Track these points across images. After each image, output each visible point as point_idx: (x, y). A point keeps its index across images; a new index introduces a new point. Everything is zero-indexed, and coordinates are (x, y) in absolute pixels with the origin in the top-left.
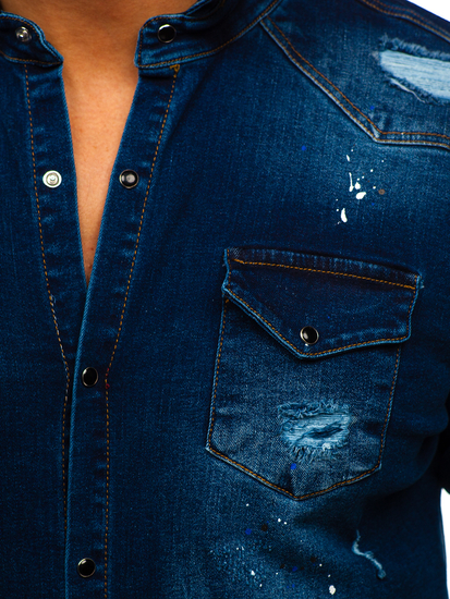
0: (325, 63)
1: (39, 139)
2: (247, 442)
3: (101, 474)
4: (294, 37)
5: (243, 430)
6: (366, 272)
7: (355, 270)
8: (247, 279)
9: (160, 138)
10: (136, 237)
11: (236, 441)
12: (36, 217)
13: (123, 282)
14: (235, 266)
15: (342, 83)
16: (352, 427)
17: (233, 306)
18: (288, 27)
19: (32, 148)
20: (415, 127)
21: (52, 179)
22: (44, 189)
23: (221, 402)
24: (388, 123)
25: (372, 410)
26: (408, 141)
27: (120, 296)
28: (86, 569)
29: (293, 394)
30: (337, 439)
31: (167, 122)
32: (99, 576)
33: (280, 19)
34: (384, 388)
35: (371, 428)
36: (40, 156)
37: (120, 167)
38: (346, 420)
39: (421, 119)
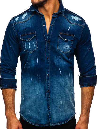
0: (67, 17)
1: (43, 22)
2: (61, 48)
3: (49, 49)
4: (64, 15)
5: (60, 47)
6: (70, 35)
7: (70, 34)
8: (61, 35)
9: (54, 22)
10: (52, 30)
11: (60, 48)
12: (43, 28)
13: (51, 34)
14: (60, 34)
15: (68, 19)
16: (69, 47)
17: (60, 37)
18: (64, 14)
19: (42, 23)
20: (74, 23)
21: (44, 25)
22: (44, 26)
23: (59, 44)
24: (72, 22)
25: (71, 46)
26: (74, 24)
27: (51, 35)
28: (48, 58)
29: (64, 44)
30: (68, 48)
31: (55, 21)
32: (48, 59)
33: (63, 13)
34: (72, 44)
35: (70, 47)
36: (43, 24)
37: (51, 25)
38: (69, 46)
39: (75, 22)
